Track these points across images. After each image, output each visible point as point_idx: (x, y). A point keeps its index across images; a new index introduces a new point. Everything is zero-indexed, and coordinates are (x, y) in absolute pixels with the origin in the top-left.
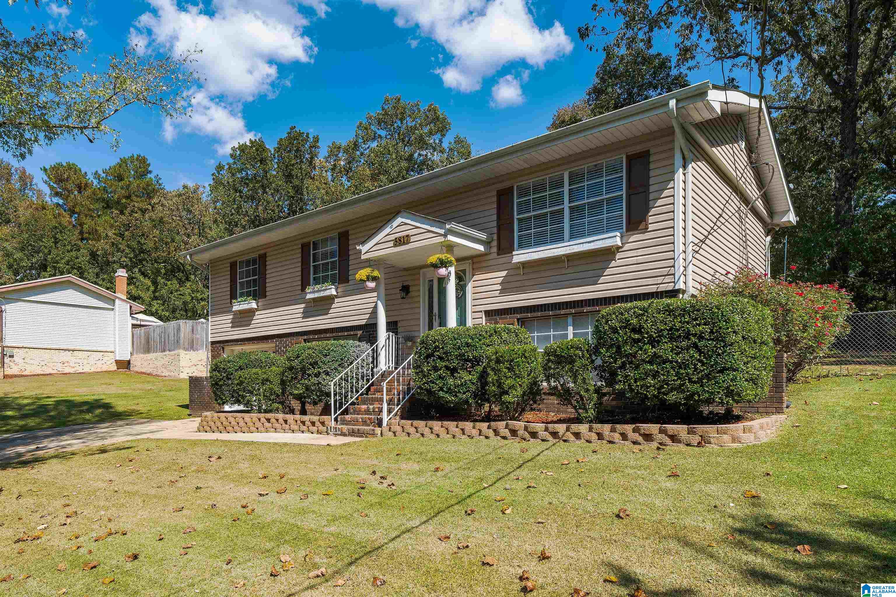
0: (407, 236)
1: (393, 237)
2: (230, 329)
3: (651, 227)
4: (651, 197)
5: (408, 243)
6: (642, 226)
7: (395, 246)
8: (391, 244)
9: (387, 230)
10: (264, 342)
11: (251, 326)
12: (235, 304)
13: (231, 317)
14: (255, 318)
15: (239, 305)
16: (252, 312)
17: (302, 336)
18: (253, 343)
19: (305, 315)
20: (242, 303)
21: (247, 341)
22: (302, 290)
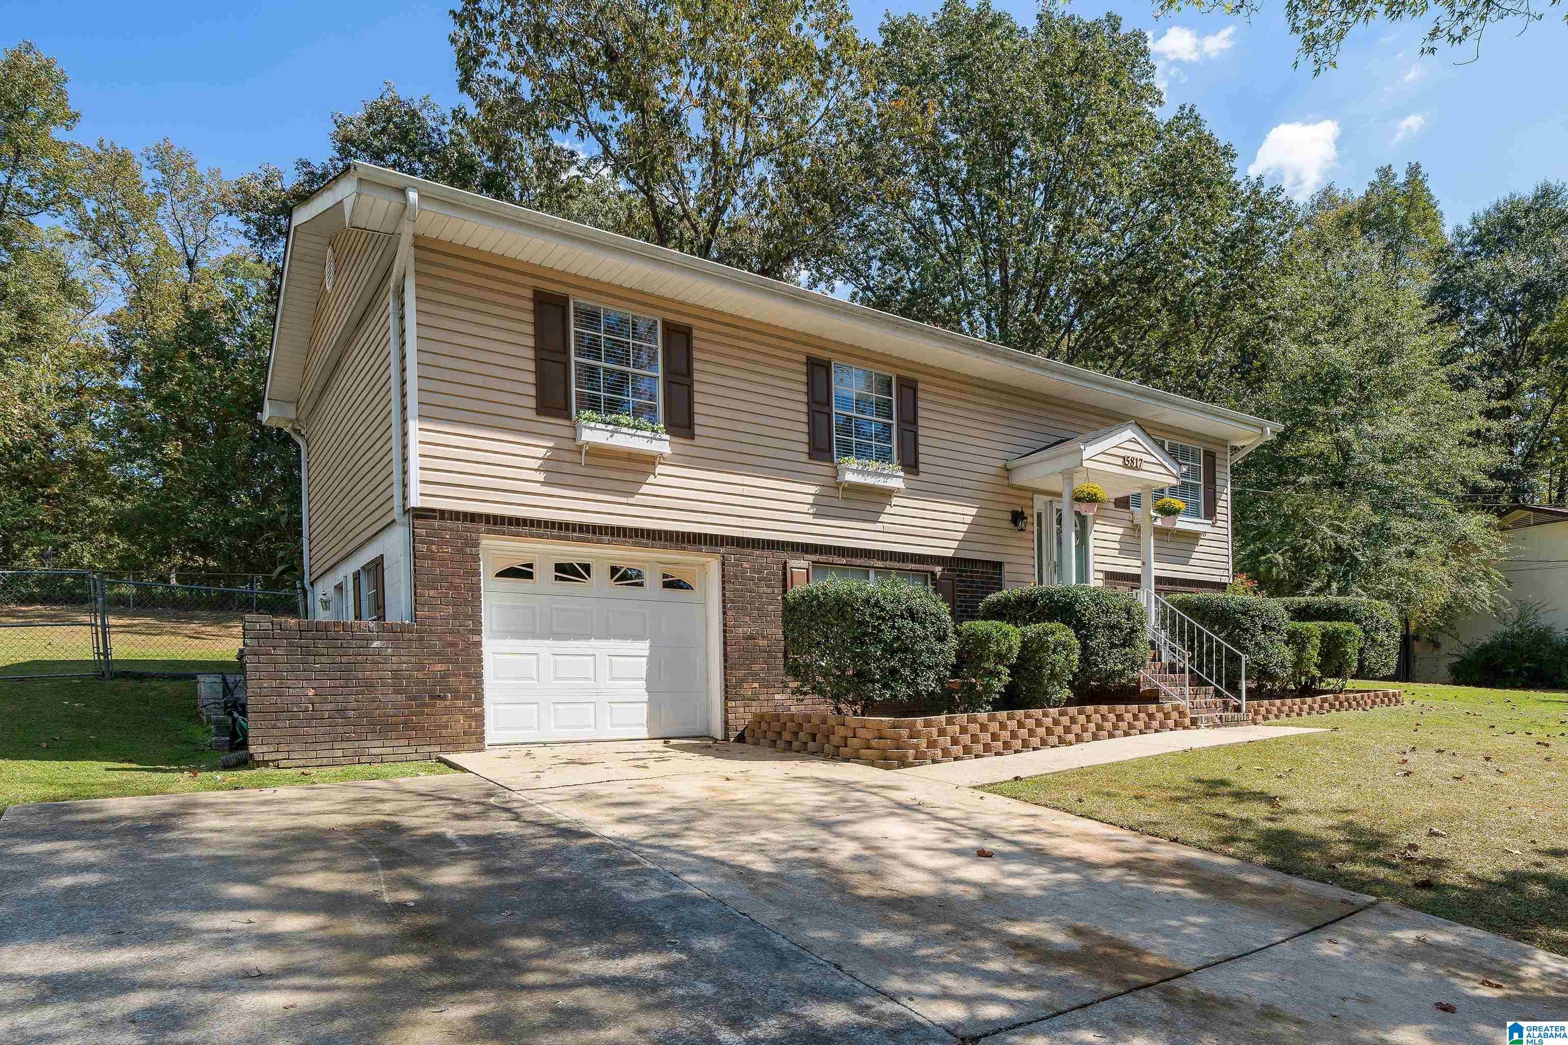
1: (1122, 452)
2: (534, 487)
3: (1218, 523)
4: (1217, 496)
6: (1213, 520)
9: (1115, 440)
10: (684, 549)
11: (637, 499)
12: (592, 424)
13: (541, 453)
14: (651, 479)
15: (613, 432)
16: (647, 462)
17: (807, 552)
18: (636, 544)
19: (822, 509)
20: (625, 430)
21: (613, 535)
22: (811, 456)
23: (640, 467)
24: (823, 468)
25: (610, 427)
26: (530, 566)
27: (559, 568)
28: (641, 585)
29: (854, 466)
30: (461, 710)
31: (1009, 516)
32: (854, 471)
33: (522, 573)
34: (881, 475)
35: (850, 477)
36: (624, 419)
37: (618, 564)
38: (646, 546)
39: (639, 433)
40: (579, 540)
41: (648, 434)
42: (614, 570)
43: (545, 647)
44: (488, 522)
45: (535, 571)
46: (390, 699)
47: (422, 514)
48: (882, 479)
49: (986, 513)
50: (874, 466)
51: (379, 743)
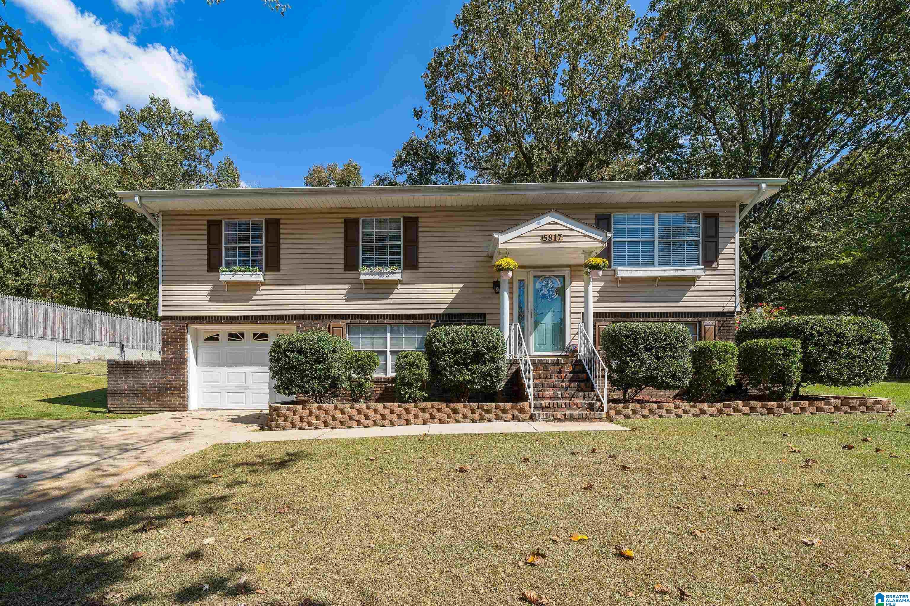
0: (560, 235)
1: (542, 233)
2: (206, 303)
3: (720, 267)
4: (720, 246)
5: (559, 242)
6: (715, 265)
7: (543, 242)
8: (539, 240)
9: (533, 226)
10: (274, 323)
11: (251, 302)
12: (224, 273)
13: (209, 288)
14: (258, 293)
15: (234, 274)
16: (254, 286)
17: (343, 319)
18: (252, 323)
19: (350, 297)
20: (239, 273)
21: (241, 319)
22: (346, 270)
23: (253, 288)
24: (351, 275)
25: (233, 273)
26: (218, 335)
27: (230, 335)
28: (267, 340)
29: (366, 271)
30: (177, 395)
31: (491, 285)
32: (365, 274)
33: (214, 338)
34: (383, 274)
35: (363, 277)
36: (237, 268)
37: (255, 332)
38: (257, 323)
39: (246, 273)
40: (226, 323)
41: (250, 273)
42: (255, 335)
43: (224, 370)
44: (189, 319)
45: (220, 337)
46: (151, 390)
47: (164, 318)
48: (385, 276)
49: (470, 285)
50: (378, 269)
51: (148, 406)
